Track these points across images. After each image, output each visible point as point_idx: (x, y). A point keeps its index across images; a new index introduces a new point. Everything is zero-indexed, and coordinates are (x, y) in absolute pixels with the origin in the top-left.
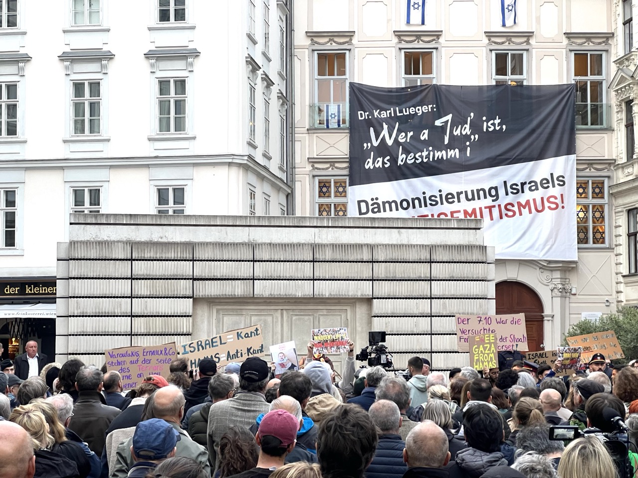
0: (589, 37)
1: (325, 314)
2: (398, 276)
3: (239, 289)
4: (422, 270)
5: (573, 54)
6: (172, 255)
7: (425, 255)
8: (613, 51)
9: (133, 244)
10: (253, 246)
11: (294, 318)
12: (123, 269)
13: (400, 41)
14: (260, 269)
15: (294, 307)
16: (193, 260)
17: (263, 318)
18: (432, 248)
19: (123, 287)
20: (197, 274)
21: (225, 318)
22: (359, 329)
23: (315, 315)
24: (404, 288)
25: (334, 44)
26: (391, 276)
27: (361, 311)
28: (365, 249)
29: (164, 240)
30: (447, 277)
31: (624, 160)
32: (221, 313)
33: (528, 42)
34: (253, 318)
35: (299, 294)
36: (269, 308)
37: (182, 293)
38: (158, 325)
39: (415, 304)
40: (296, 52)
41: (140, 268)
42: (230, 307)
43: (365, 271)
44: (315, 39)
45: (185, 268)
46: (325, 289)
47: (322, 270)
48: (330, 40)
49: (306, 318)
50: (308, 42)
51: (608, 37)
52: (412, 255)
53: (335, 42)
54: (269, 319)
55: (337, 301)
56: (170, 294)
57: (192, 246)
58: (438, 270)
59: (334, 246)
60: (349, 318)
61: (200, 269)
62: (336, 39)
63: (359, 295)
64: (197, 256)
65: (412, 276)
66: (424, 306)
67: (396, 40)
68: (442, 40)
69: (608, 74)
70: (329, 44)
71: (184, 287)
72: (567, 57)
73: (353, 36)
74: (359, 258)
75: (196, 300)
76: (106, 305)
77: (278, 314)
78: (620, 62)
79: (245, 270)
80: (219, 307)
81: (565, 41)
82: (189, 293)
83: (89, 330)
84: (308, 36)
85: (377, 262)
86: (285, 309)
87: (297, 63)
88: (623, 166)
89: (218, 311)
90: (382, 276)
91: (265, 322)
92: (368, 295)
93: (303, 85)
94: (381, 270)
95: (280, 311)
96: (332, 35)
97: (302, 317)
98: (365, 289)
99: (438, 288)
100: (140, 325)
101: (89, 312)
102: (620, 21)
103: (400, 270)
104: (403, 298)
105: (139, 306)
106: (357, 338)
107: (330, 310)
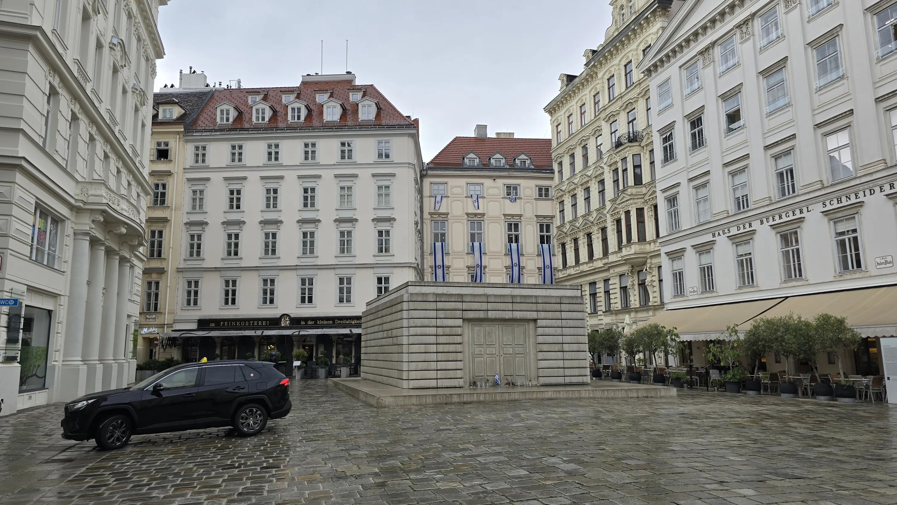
0: (545, 217)
1: (517, 326)
2: (548, 310)
3: (481, 315)
4: (557, 307)
5: (538, 224)
6: (453, 300)
7: (558, 301)
8: (554, 223)
9: (437, 295)
10: (487, 296)
11: (504, 328)
12: (433, 306)
13: (468, 217)
14: (490, 306)
16: (462, 302)
17: (490, 328)
18: (561, 297)
19: (433, 314)
20: (464, 308)
21: (476, 329)
22: (531, 333)
23: (513, 326)
24: (550, 315)
26: (544, 310)
27: (532, 325)
28: (533, 298)
29: (449, 293)
30: (568, 310)
31: (561, 268)
33: (520, 219)
34: (487, 328)
35: (506, 317)
36: (493, 323)
37: (458, 316)
38: (448, 331)
39: (555, 322)
40: (425, 221)
41: (440, 305)
42: (477, 323)
43: (534, 307)
44: (433, 216)
45: (459, 305)
46: (518, 315)
47: (517, 306)
50: (430, 217)
51: (552, 217)
52: (553, 301)
53: (441, 217)
54: (493, 328)
55: (521, 321)
56: (453, 317)
57: (462, 295)
58: (564, 307)
59: (521, 296)
60: (528, 329)
61: (465, 306)
63: (532, 318)
64: (464, 300)
65: (554, 310)
66: (559, 323)
67: (466, 217)
68: (485, 217)
69: (553, 232)
70: (438, 218)
71: (459, 314)
72: (536, 225)
73: (448, 215)
74: (531, 301)
75: (464, 320)
76: (426, 322)
77: (497, 326)
78: (558, 227)
79: (484, 306)
80: (473, 323)
81: (535, 219)
82: (461, 316)
83: (419, 333)
84: (430, 214)
85: (539, 303)
86: (501, 324)
88: (561, 270)
90: (541, 309)
91: (492, 329)
92: (535, 318)
94: (540, 307)
96: (440, 214)
97: (507, 328)
98: (534, 315)
99: (564, 315)
100: (440, 331)
101: (419, 325)
102: (558, 211)
103: (548, 307)
104: (550, 320)
105: (439, 322)
106: (530, 337)
107: (519, 325)
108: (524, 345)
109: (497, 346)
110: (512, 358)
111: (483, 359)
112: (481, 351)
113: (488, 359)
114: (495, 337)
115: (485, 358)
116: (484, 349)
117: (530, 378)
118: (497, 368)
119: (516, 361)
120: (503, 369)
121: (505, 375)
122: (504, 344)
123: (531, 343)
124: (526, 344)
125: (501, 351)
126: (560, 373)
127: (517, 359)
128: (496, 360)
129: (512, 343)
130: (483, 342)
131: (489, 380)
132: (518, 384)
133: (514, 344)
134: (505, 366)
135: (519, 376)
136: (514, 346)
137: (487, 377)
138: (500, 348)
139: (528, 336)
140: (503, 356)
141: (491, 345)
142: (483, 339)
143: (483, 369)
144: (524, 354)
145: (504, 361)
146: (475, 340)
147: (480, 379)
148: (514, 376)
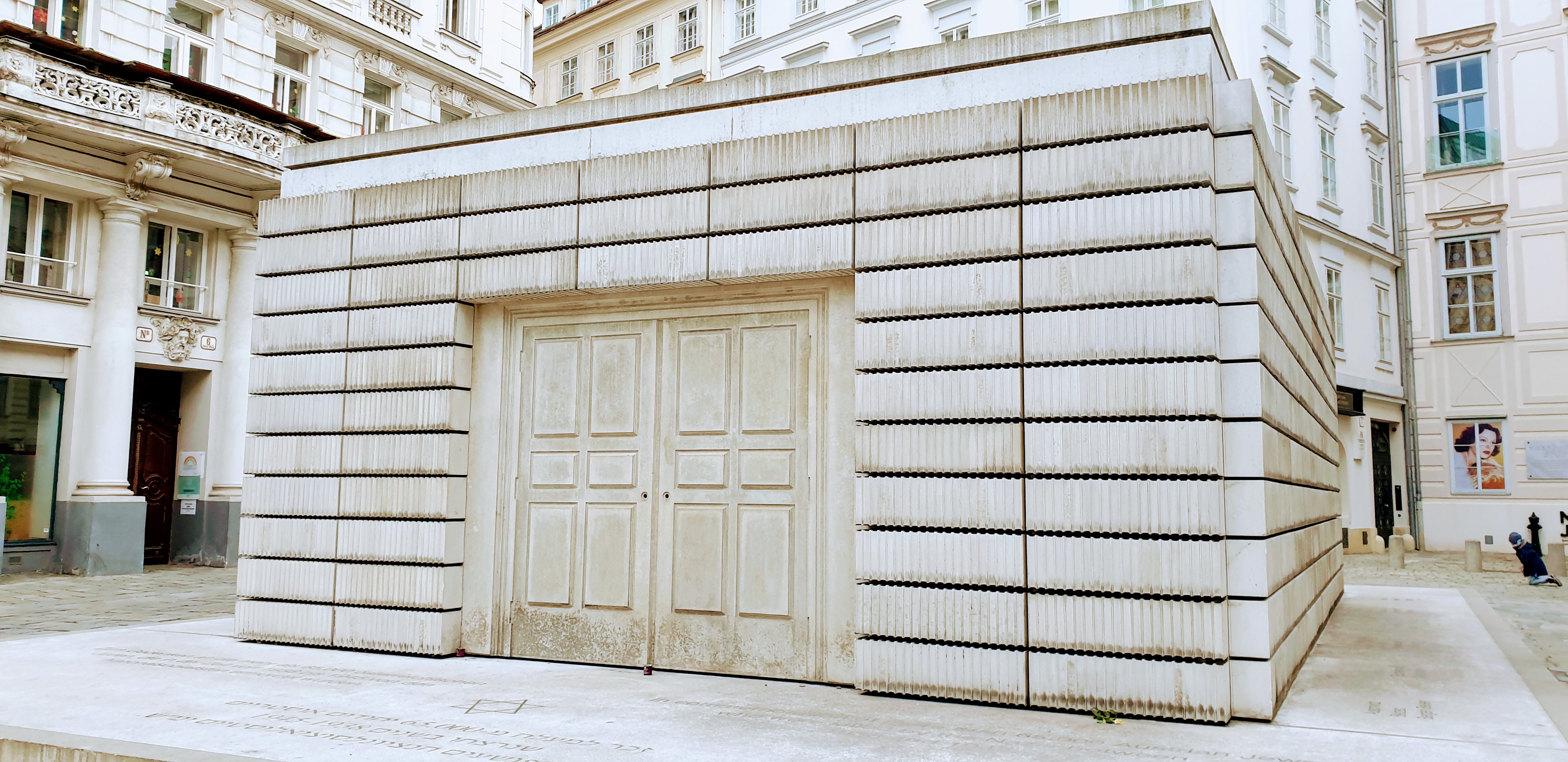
1: (758, 325)
2: (926, 201)
3: (547, 274)
4: (997, 175)
6: (422, 209)
7: (1003, 132)
9: (357, 194)
10: (578, 166)
11: (685, 338)
14: (591, 221)
15: (686, 313)
16: (460, 215)
17: (617, 342)
18: (1025, 108)
19: (337, 288)
20: (467, 247)
21: (541, 347)
23: (734, 328)
24: (940, 235)
25: (1462, 48)
26: (903, 205)
28: (834, 140)
29: (416, 179)
30: (1077, 185)
32: (535, 335)
34: (598, 344)
35: (675, 275)
36: (630, 317)
37: (437, 292)
38: (391, 367)
39: (973, 277)
40: (1402, 70)
41: (367, 243)
42: (551, 321)
43: (835, 196)
44: (1431, 47)
45: (445, 235)
46: (735, 256)
47: (728, 207)
48: (1456, 44)
49: (712, 336)
50: (1421, 52)
53: (1463, 45)
54: (631, 343)
55: (782, 289)
56: (415, 296)
57: (458, 184)
58: (1047, 170)
59: (757, 144)
60: (812, 332)
61: (473, 234)
62: (1465, 41)
63: (818, 264)
64: (468, 204)
65: (965, 198)
66: (1002, 281)
70: (1454, 49)
71: (441, 278)
73: (1492, 30)
74: (820, 161)
76: (310, 329)
77: (650, 332)
79: (560, 224)
80: (529, 323)
82: (449, 291)
84: (1420, 45)
85: (867, 169)
86: (669, 319)
87: (1403, 87)
89: (526, 332)
90: (881, 207)
91: (623, 350)
92: (841, 263)
93: (1414, 113)
94: (876, 189)
95: (654, 324)
96: (1457, 36)
97: (702, 336)
98: (833, 247)
99: (1044, 224)
100: (362, 369)
103: (926, 182)
104: (938, 264)
105: (362, 327)
106: (830, 386)
107: (768, 315)
108: (792, 436)
109: (645, 441)
110: (718, 512)
111: (566, 512)
112: (560, 469)
113: (593, 512)
114: (637, 390)
115: (581, 505)
116: (576, 460)
117: (819, 635)
118: (638, 564)
119: (744, 532)
120: (670, 572)
121: (678, 611)
122: (683, 428)
123: (832, 419)
124: (805, 425)
125: (665, 469)
126: (993, 624)
127: (748, 515)
128: (632, 518)
129: (727, 424)
130: (577, 423)
131: (592, 630)
132: (753, 665)
133: (733, 430)
134: (679, 556)
135: (754, 620)
136: (735, 440)
137: (586, 611)
138: (662, 453)
139: (820, 381)
140: (673, 499)
141: (613, 439)
142: (578, 402)
143: (568, 568)
144: (789, 487)
145: (679, 527)
146: (537, 411)
147: (552, 620)
148: (725, 616)
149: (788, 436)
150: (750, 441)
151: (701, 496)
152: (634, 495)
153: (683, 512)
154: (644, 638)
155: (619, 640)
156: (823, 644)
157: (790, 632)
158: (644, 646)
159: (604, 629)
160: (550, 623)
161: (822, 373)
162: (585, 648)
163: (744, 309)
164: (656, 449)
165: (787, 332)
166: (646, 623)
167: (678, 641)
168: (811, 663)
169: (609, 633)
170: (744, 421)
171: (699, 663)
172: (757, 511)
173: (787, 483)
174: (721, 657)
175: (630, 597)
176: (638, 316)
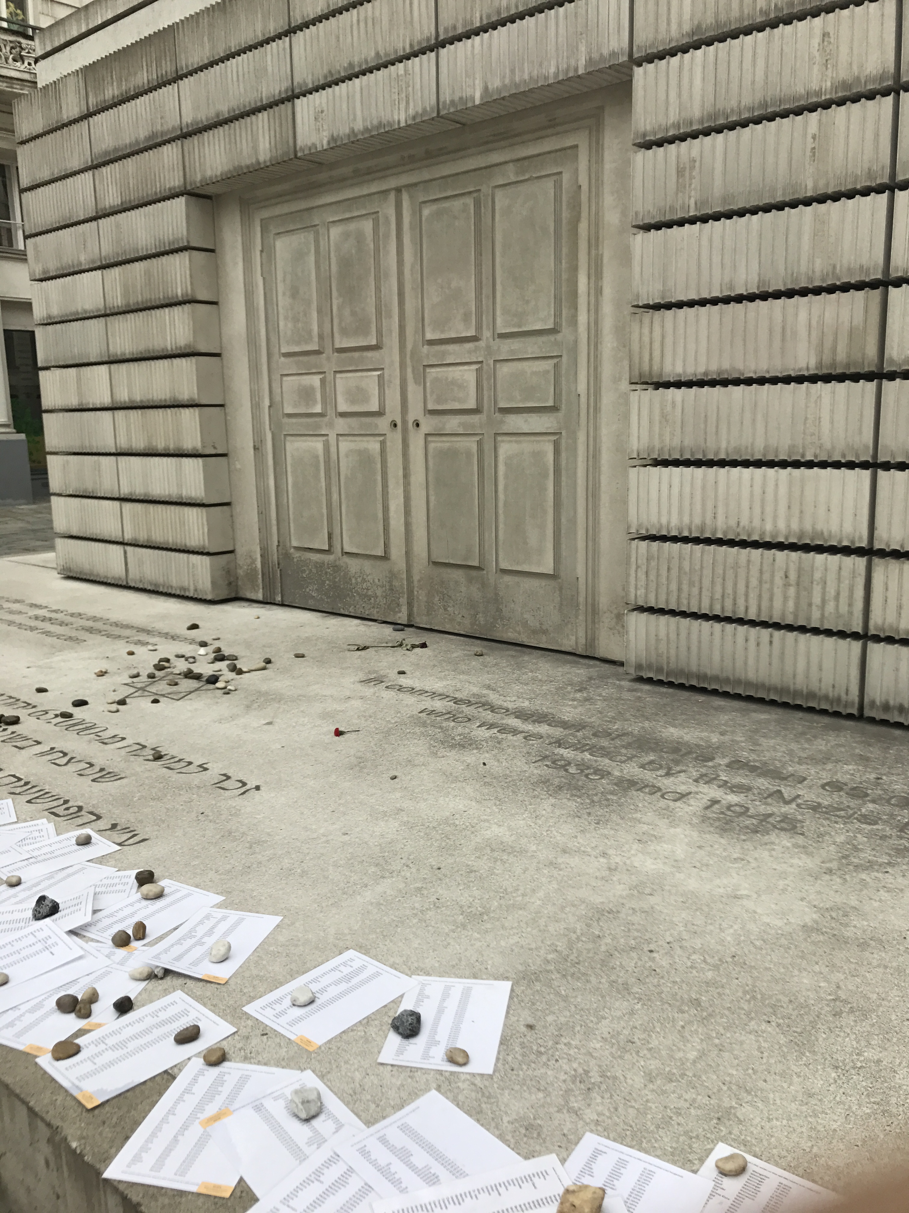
1: (513, 178)
3: (265, 140)
9: (86, 72)
12: (80, 145)
14: (301, 58)
15: (426, 175)
16: (178, 79)
17: (352, 226)
20: (187, 116)
22: (612, 217)
23: (484, 189)
27: (621, 139)
32: (272, 228)
34: (335, 232)
35: (400, 116)
37: (168, 185)
41: (102, 133)
42: (285, 209)
45: (168, 108)
46: (471, 72)
49: (457, 204)
54: (367, 226)
56: (150, 194)
57: (172, 33)
60: (583, 180)
63: (580, 63)
64: (182, 62)
71: (170, 165)
77: (388, 209)
79: (274, 70)
80: (266, 214)
82: (175, 181)
86: (410, 186)
89: (266, 226)
91: (360, 238)
92: (614, 53)
95: (392, 196)
97: (446, 204)
98: (602, 28)
100: (115, 287)
105: (107, 238)
106: (606, 260)
107: (526, 163)
108: (559, 337)
109: (390, 355)
110: (471, 444)
111: (318, 445)
112: (308, 394)
113: (345, 445)
114: (378, 289)
115: (332, 439)
116: (323, 382)
117: (590, 600)
118: (393, 507)
119: (502, 469)
120: (425, 518)
121: (435, 563)
122: (429, 336)
123: (607, 309)
124: (573, 321)
125: (414, 391)
126: (817, 599)
127: (506, 448)
128: (383, 451)
129: (479, 327)
130: (321, 337)
131: (354, 581)
132: (516, 631)
133: (487, 334)
134: (432, 498)
135: (516, 579)
136: (488, 347)
137: (346, 559)
138: (409, 370)
139: (593, 252)
140: (425, 428)
141: (356, 355)
142: (319, 311)
143: (325, 511)
144: (554, 409)
145: (431, 464)
146: (282, 324)
147: (316, 567)
148: (485, 572)
149: (552, 338)
150: (506, 348)
151: (453, 423)
152: (383, 424)
153: (435, 444)
154: (403, 593)
155: (379, 592)
156: (594, 611)
157: (557, 594)
158: (403, 601)
159: (364, 581)
160: (314, 571)
161: (595, 242)
162: (348, 599)
163: (496, 158)
164: (403, 366)
165: (549, 185)
166: (404, 576)
167: (437, 599)
168: (581, 634)
169: (369, 584)
170: (499, 321)
171: (459, 623)
172: (516, 442)
173: (550, 403)
174: (481, 618)
175: (386, 546)
176: (374, 188)
